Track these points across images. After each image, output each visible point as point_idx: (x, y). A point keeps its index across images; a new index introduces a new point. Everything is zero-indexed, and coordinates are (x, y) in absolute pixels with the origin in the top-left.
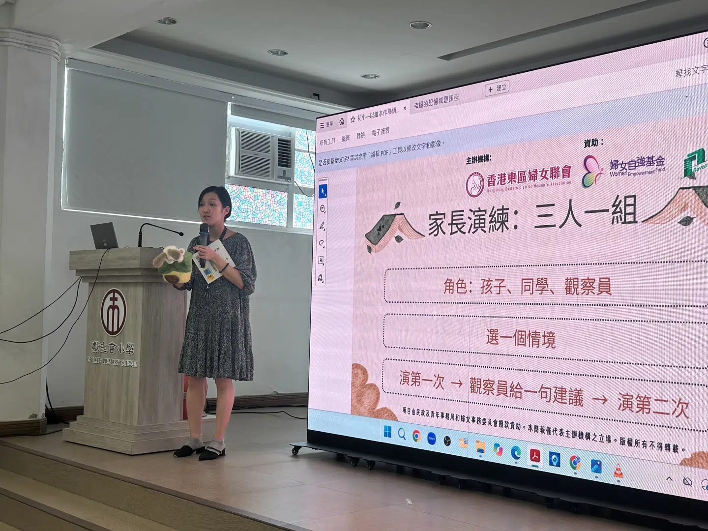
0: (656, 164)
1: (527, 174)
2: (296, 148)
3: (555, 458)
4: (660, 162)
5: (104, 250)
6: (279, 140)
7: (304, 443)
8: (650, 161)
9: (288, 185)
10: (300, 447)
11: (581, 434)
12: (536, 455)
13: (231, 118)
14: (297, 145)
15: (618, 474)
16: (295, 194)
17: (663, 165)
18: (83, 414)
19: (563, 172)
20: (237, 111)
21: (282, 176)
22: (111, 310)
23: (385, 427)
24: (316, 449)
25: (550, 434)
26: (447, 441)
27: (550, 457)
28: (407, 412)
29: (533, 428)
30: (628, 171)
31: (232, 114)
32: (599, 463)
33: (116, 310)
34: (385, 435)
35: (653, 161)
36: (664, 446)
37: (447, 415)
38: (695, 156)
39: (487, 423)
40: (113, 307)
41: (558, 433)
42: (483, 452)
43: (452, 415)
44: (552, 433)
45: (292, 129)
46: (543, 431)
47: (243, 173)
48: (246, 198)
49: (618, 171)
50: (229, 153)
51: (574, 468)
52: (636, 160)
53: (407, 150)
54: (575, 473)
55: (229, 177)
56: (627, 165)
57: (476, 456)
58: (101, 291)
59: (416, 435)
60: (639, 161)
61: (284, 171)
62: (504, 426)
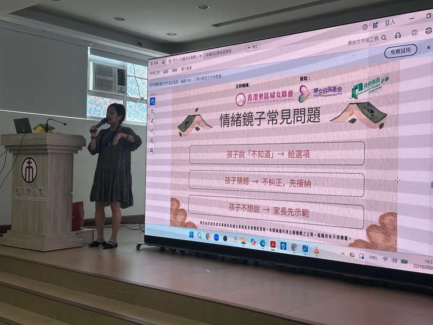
0: (338, 91)
1: (269, 95)
2: (128, 74)
3: (284, 245)
4: (340, 89)
5: (23, 134)
6: (118, 70)
7: (143, 242)
8: (334, 89)
9: (123, 96)
10: (141, 245)
11: (297, 232)
12: (274, 244)
13: (90, 56)
14: (129, 73)
15: (317, 252)
16: (127, 102)
17: (341, 91)
18: (11, 230)
19: (289, 94)
20: (93, 52)
21: (120, 90)
22: (28, 169)
23: (190, 232)
24: (150, 245)
25: (281, 233)
26: (225, 239)
27: (281, 245)
28: (202, 224)
29: (272, 230)
30: (323, 94)
31: (91, 54)
32: (306, 247)
33: (31, 169)
34: (190, 237)
35: (336, 89)
36: (340, 237)
37: (225, 225)
38: (358, 87)
39: (247, 228)
40: (29, 167)
41: (285, 232)
42: (245, 244)
43: (228, 225)
44: (282, 232)
45: (126, 63)
46: (277, 231)
47: (98, 89)
48: (99, 103)
49: (318, 94)
50: (89, 77)
51: (294, 250)
52: (327, 88)
53: (202, 79)
54: (294, 253)
55: (89, 91)
56: (323, 91)
57: (241, 246)
58: (21, 158)
59: (207, 236)
60: (329, 89)
61: (121, 88)
62: (256, 229)
